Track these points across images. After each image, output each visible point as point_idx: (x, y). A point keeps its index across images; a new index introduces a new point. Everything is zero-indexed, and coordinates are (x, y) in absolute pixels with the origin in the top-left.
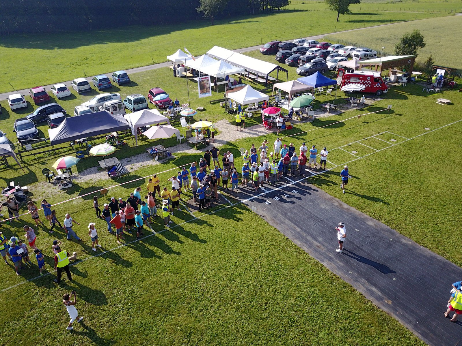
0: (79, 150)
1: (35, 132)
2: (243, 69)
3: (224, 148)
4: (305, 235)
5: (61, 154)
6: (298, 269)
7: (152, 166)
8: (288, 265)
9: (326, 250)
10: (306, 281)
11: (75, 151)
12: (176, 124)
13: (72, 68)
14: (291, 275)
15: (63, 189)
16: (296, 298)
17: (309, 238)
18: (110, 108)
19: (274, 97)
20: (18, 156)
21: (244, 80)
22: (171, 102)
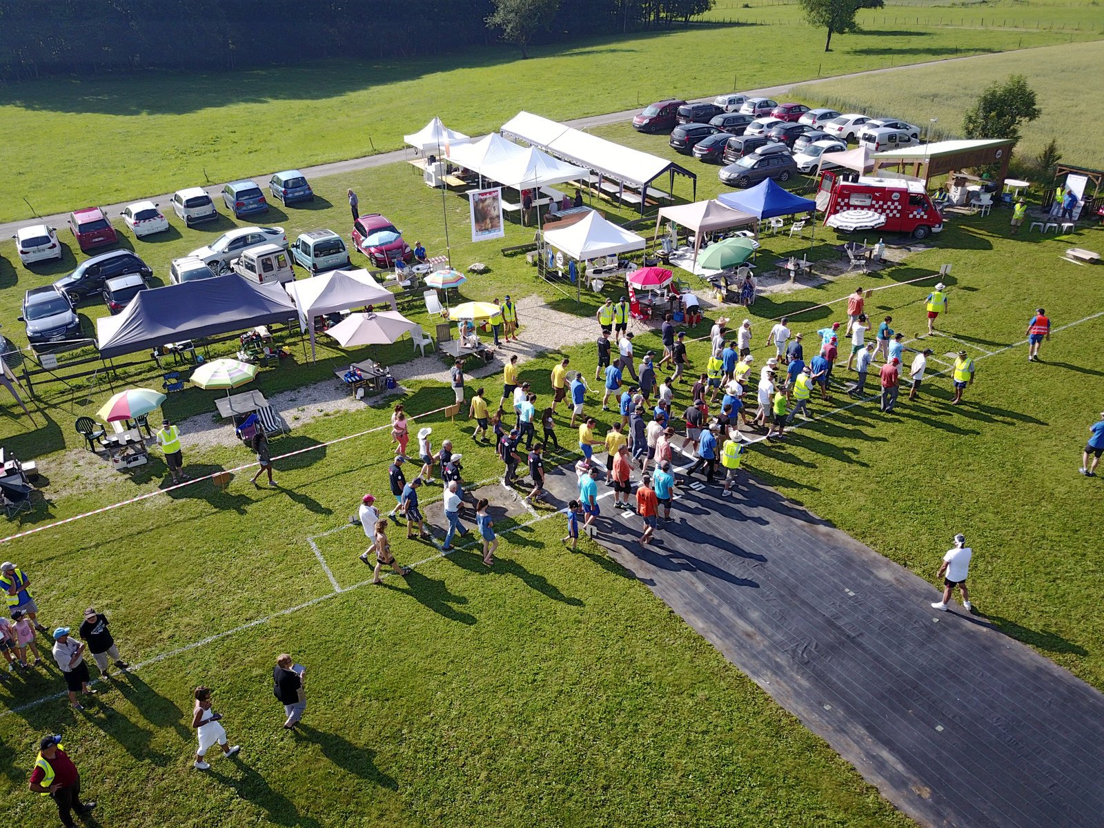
0: (175, 369)
1: (72, 323)
2: (586, 170)
3: (528, 369)
4: (716, 602)
5: (129, 380)
6: (693, 695)
7: (346, 413)
8: (669, 685)
9: (767, 644)
10: (711, 727)
11: (163, 372)
12: (416, 307)
13: (179, 161)
14: (674, 712)
15: (124, 471)
16: (683, 776)
17: (726, 611)
18: (255, 264)
19: (660, 240)
20: (24, 382)
21: (588, 194)
22: (407, 250)
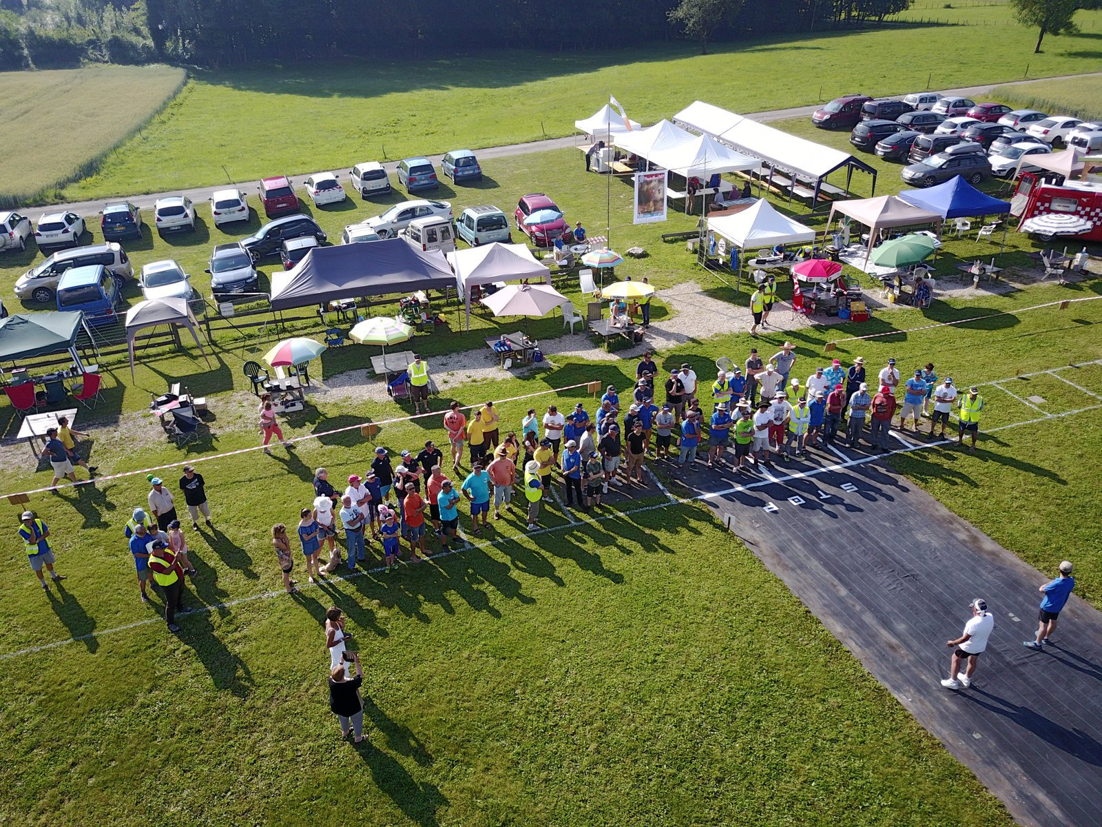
0: (336, 326)
1: (251, 277)
2: (760, 160)
3: (677, 353)
4: (858, 608)
5: (295, 333)
6: (824, 701)
7: (493, 381)
8: (798, 685)
9: (912, 658)
10: (841, 737)
11: (326, 328)
12: (570, 286)
14: (801, 715)
15: (283, 414)
16: (805, 782)
17: (868, 618)
18: (421, 234)
19: (831, 236)
20: (204, 327)
21: (758, 187)
22: (567, 231)
